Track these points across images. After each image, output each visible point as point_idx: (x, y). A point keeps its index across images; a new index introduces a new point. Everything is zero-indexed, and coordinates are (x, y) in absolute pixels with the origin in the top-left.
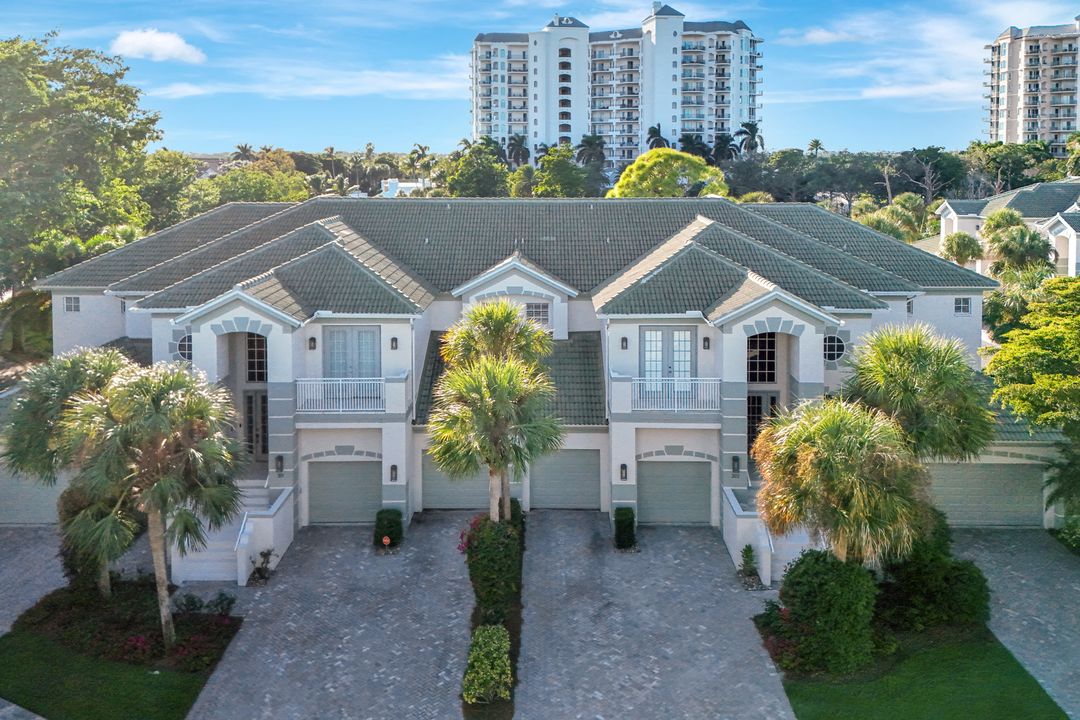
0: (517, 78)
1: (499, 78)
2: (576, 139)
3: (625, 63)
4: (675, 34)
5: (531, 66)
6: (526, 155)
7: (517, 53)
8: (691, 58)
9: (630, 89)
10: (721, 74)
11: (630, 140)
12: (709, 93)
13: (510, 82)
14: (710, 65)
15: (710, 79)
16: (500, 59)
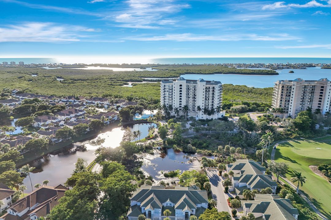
0: (171, 91)
1: (167, 91)
2: (183, 106)
3: (194, 89)
4: (204, 86)
5: (174, 89)
6: (172, 108)
7: (171, 86)
8: (207, 90)
9: (194, 95)
10: (213, 94)
11: (194, 105)
12: (211, 98)
13: (169, 92)
14: (211, 92)
15: (211, 95)
16: (166, 87)
